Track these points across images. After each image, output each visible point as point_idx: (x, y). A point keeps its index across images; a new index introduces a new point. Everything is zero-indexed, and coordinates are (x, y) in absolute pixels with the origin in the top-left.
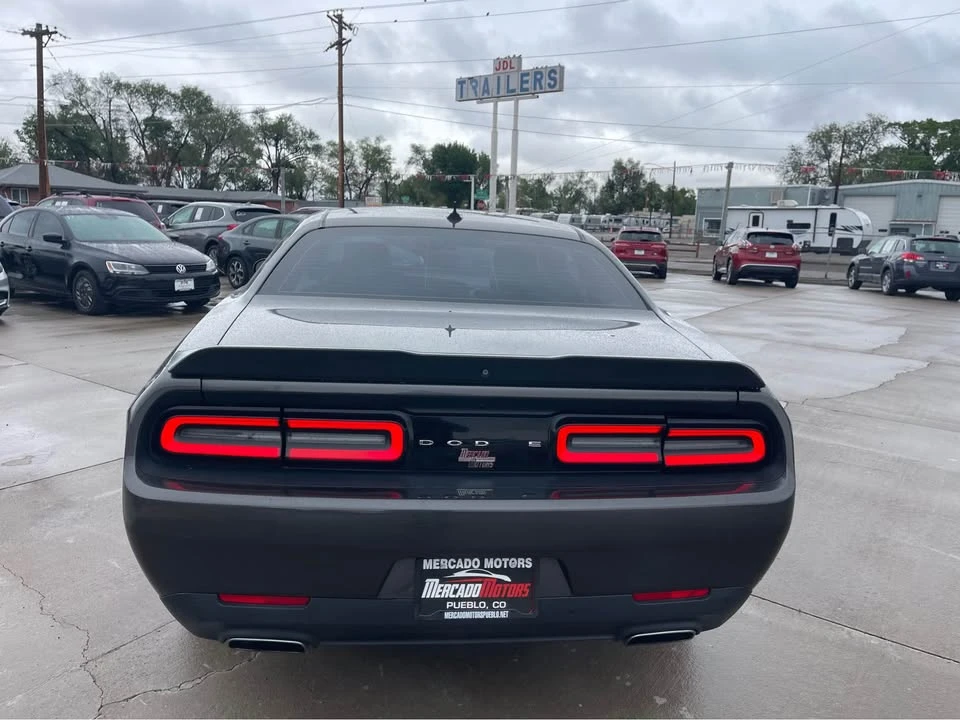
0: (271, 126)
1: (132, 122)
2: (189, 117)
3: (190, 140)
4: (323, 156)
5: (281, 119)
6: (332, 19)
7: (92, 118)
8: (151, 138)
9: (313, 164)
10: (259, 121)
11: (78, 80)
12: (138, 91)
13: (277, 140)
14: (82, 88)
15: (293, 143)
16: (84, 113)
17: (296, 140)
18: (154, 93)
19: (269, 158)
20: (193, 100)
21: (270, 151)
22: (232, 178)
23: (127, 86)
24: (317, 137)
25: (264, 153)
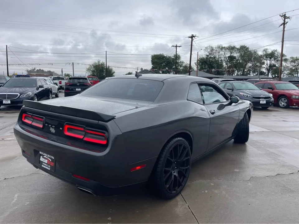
0: (269, 54)
1: (225, 57)
2: (241, 54)
3: (241, 61)
4: (288, 62)
5: (273, 51)
6: (282, 16)
7: (215, 57)
8: (229, 62)
9: (284, 65)
10: (265, 53)
11: (212, 47)
12: (227, 49)
13: (270, 58)
14: (212, 50)
15: (276, 59)
16: (212, 56)
17: (277, 58)
18: (232, 49)
19: (267, 64)
20: (244, 49)
21: (267, 62)
22: (254, 72)
23: (224, 48)
24: (286, 56)
25: (265, 63)
